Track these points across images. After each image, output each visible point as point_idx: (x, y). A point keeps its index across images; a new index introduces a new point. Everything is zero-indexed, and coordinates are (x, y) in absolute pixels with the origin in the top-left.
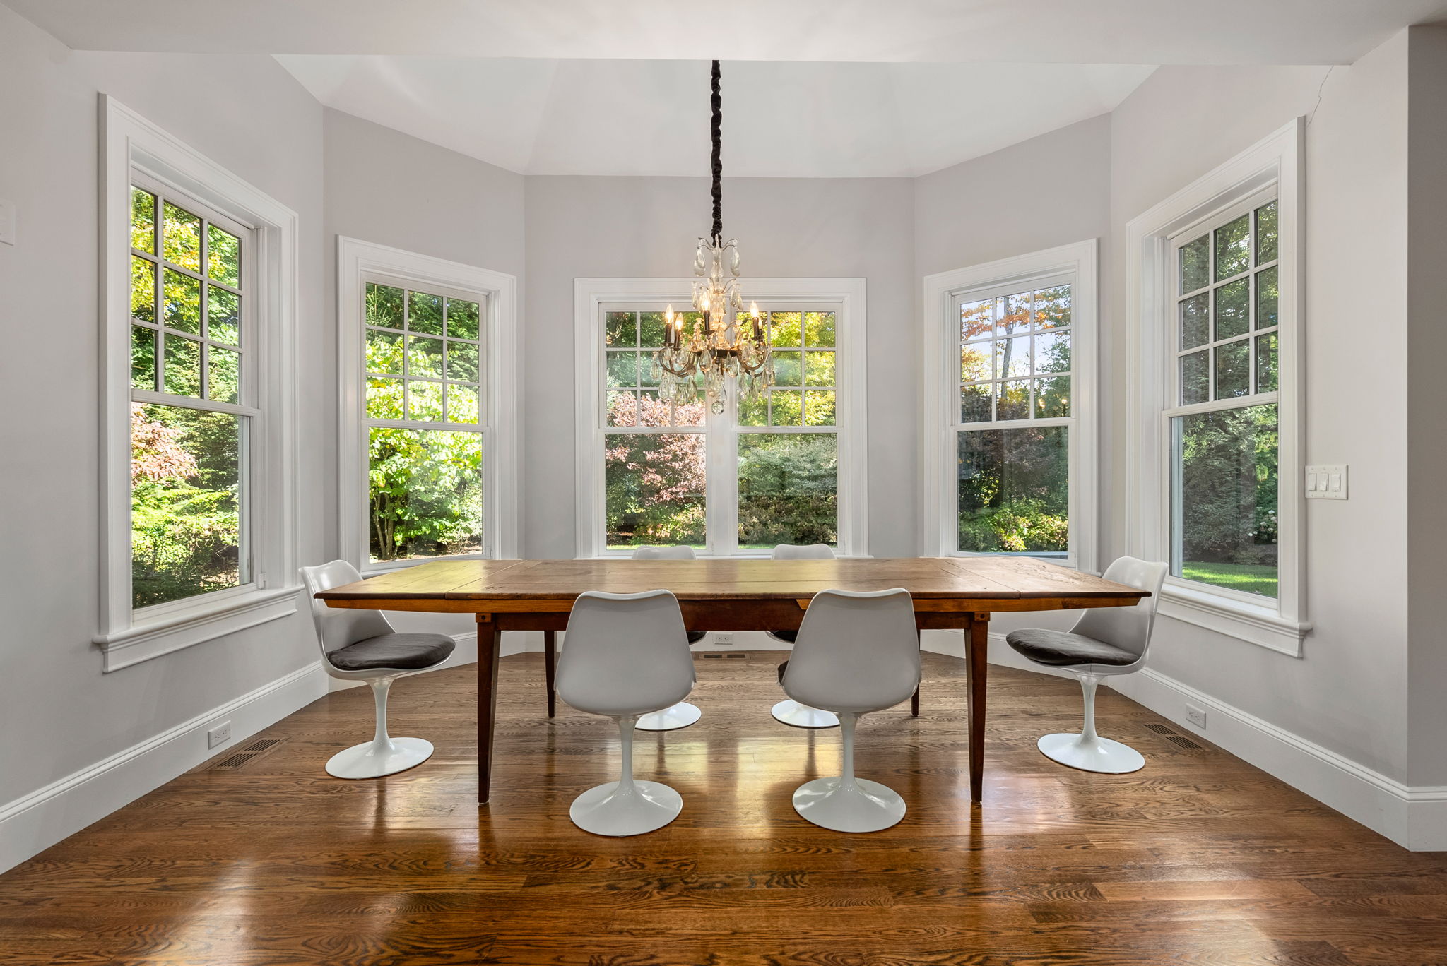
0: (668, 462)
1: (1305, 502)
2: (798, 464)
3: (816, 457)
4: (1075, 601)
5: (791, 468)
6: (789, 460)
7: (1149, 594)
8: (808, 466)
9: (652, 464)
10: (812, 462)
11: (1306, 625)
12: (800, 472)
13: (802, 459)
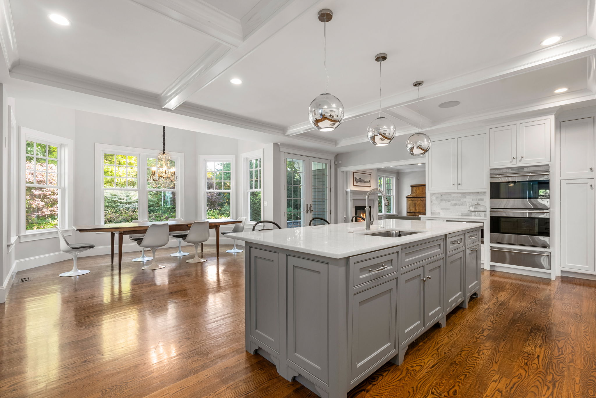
0: (49, 195)
1: (264, 206)
2: (120, 197)
3: (129, 194)
4: (234, 223)
5: (117, 199)
6: (115, 195)
7: (243, 221)
8: (126, 198)
9: (38, 197)
10: (128, 196)
11: (264, 225)
12: (121, 201)
13: (122, 195)
